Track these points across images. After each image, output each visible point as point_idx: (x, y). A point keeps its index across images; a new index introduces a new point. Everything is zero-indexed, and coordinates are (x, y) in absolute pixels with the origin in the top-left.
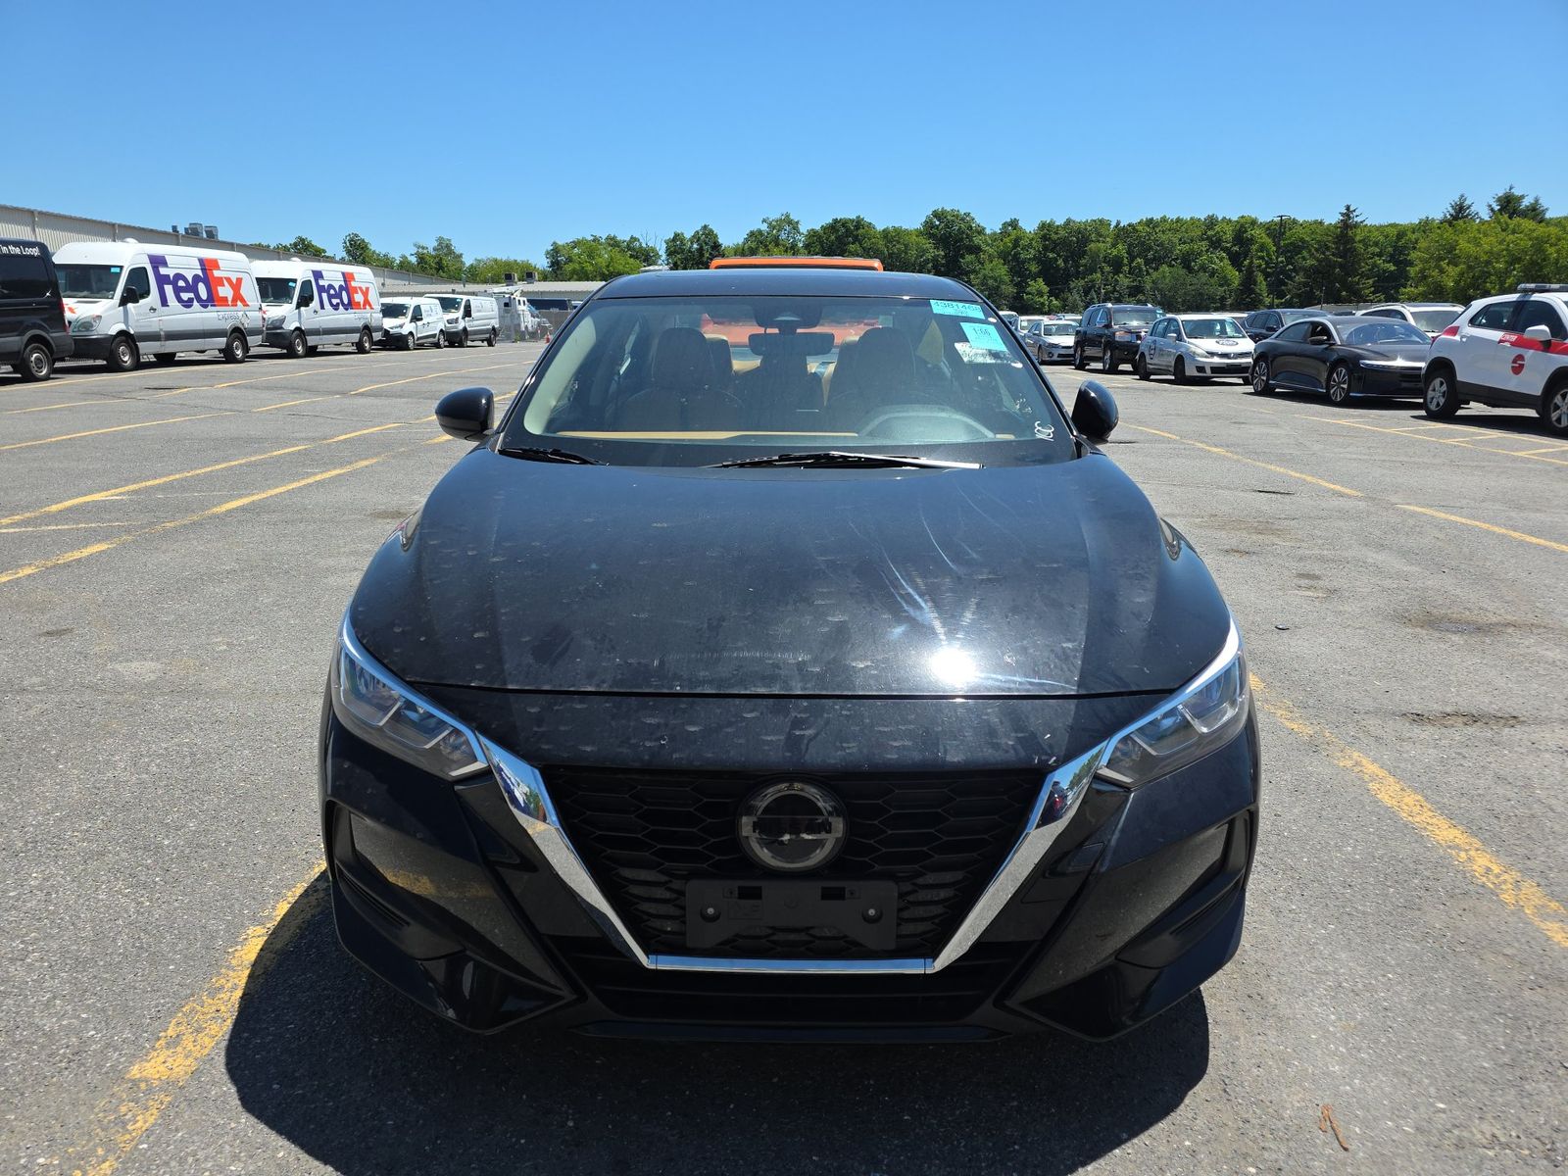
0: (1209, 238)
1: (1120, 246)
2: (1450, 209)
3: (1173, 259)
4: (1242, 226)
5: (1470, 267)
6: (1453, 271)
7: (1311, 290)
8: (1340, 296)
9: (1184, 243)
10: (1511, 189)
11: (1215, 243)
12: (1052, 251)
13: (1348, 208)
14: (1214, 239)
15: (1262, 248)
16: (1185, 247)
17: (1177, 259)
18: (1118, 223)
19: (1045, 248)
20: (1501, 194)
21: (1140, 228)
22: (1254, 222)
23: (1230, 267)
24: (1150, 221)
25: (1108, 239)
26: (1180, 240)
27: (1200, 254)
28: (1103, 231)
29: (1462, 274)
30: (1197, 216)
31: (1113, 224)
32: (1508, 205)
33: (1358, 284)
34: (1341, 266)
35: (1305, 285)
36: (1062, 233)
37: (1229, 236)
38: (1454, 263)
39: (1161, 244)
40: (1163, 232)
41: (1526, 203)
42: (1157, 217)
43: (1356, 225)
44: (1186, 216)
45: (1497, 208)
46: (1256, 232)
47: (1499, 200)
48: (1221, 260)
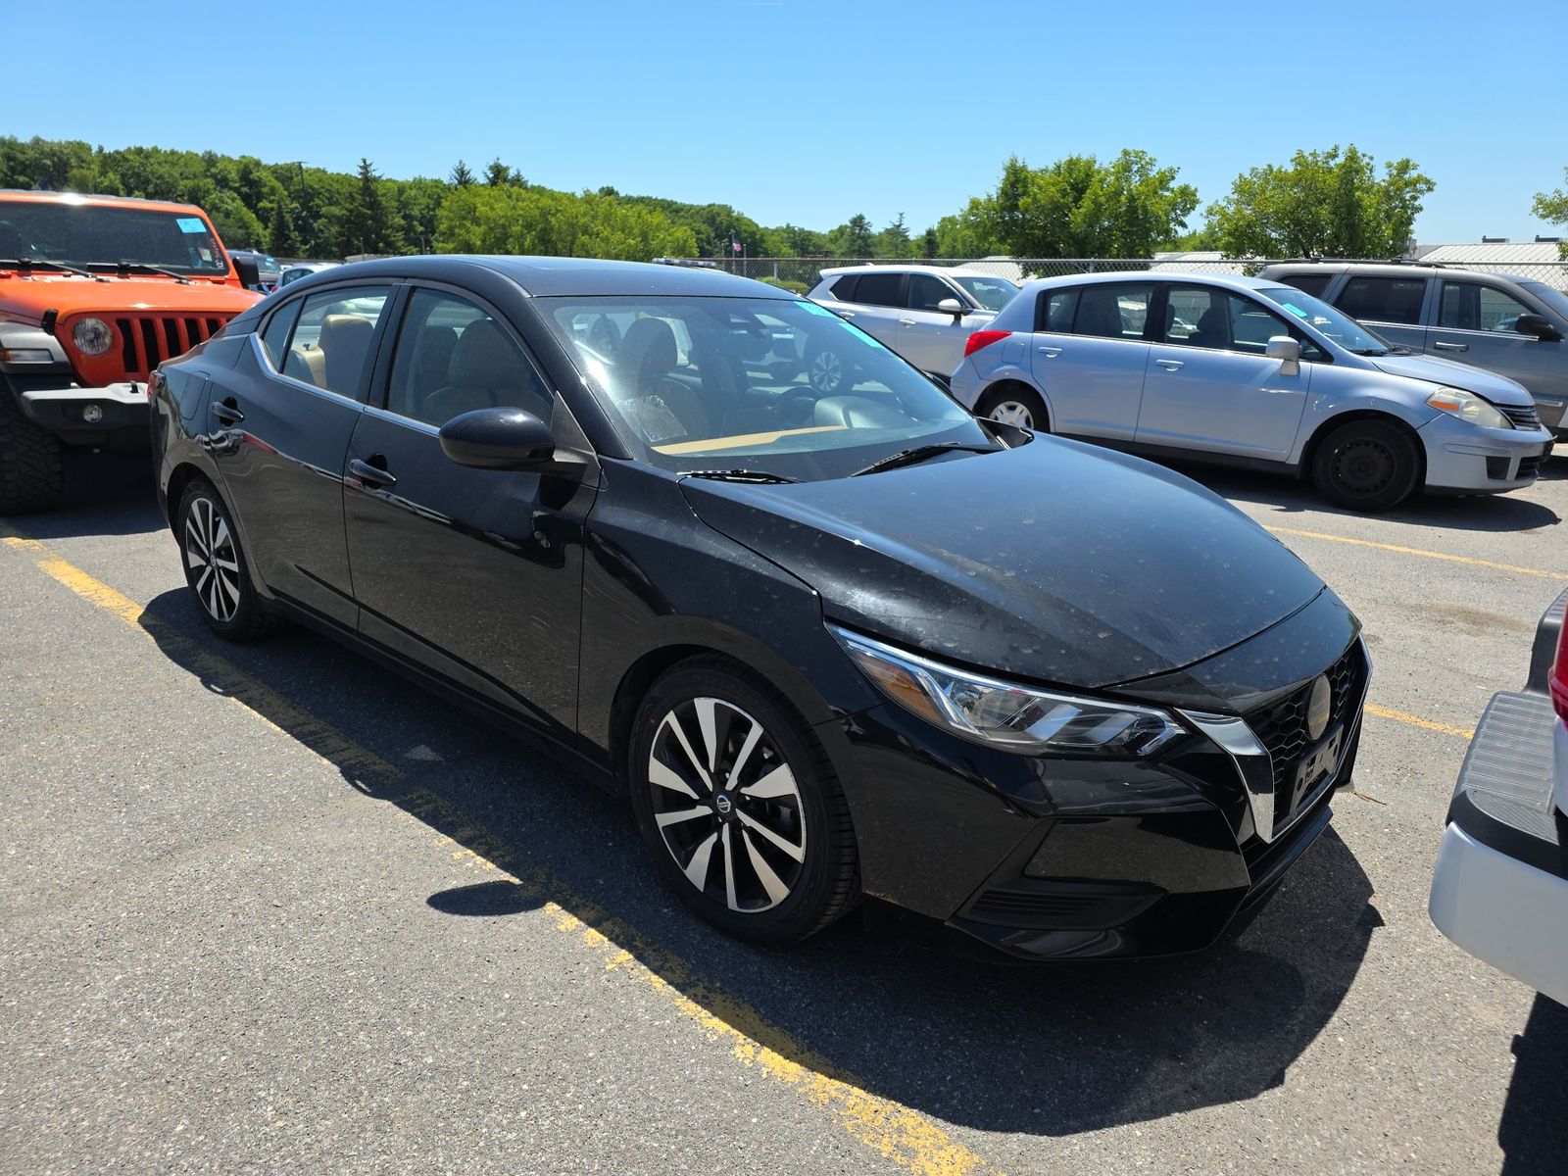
0: (214, 176)
1: (111, 175)
2: (454, 173)
3: (179, 196)
4: (246, 166)
5: (491, 229)
6: (479, 230)
7: (349, 240)
8: (378, 247)
9: (187, 178)
10: (498, 159)
11: (222, 182)
12: (22, 173)
13: (364, 161)
14: (219, 177)
15: (273, 191)
16: (190, 183)
17: (183, 195)
18: (101, 150)
19: (13, 170)
20: (492, 164)
21: (131, 157)
22: (258, 164)
23: (245, 209)
24: (139, 151)
25: (93, 166)
26: (181, 174)
27: (208, 192)
28: (84, 155)
29: (485, 234)
30: (195, 150)
31: (95, 149)
32: (498, 174)
33: (389, 236)
34: (371, 218)
35: (341, 234)
36: (31, 154)
37: (234, 175)
38: (476, 221)
39: (160, 177)
40: (160, 164)
41: (512, 173)
42: (147, 146)
43: (376, 180)
44: (182, 149)
45: (491, 176)
46: (264, 175)
47: (491, 168)
48: (233, 200)
